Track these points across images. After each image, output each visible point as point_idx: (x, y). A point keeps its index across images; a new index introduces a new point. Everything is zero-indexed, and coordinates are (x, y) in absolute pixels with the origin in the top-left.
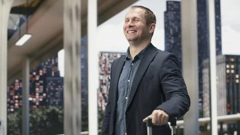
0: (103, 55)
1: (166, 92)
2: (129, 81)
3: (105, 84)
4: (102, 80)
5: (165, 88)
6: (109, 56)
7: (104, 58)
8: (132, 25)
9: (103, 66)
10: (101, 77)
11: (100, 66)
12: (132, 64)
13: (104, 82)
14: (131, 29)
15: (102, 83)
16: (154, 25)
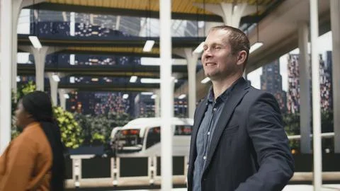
1: (258, 150)
2: (209, 133)
3: (294, 87)
4: (291, 83)
5: (256, 143)
6: (298, 59)
7: (293, 60)
8: (210, 55)
9: (292, 68)
10: (290, 80)
11: (289, 68)
12: (215, 109)
13: (293, 85)
14: (209, 61)
15: (291, 86)
16: (244, 53)
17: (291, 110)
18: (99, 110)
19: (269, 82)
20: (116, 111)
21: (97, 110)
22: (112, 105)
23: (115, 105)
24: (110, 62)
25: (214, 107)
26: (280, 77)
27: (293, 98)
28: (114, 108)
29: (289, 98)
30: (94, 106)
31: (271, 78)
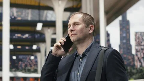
0: (137, 34)
2: (78, 74)
3: (139, 52)
6: (141, 35)
7: (138, 36)
9: (137, 40)
10: (137, 47)
11: (136, 40)
12: (80, 60)
13: (138, 50)
14: (73, 33)
15: (137, 51)
16: (92, 26)
17: (137, 66)
18: (21, 66)
19: (124, 48)
20: (31, 66)
21: (20, 66)
22: (29, 63)
23: (31, 63)
24: (29, 36)
25: (80, 59)
26: (131, 46)
27: (138, 58)
28: (30, 65)
29: (136, 58)
30: (18, 63)
31: (125, 46)
